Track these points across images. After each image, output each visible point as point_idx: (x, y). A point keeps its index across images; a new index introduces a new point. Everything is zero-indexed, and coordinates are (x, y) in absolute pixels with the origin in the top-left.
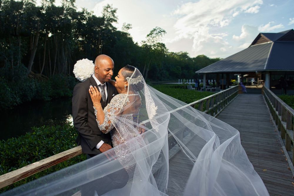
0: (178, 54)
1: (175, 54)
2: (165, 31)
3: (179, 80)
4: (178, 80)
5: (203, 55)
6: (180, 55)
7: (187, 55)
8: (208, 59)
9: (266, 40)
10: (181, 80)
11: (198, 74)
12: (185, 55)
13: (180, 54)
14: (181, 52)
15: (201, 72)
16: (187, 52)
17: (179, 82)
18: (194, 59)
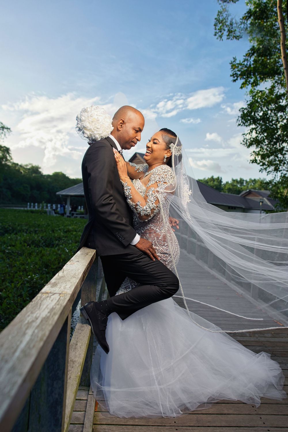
0: (25, 167)
1: (21, 166)
2: (9, 129)
3: (29, 204)
4: (27, 204)
5: (61, 173)
6: (29, 169)
7: (38, 170)
8: (68, 178)
9: (141, 161)
10: (32, 204)
11: (60, 196)
12: (35, 170)
13: (28, 167)
14: (30, 164)
15: (64, 193)
16: (40, 166)
17: (28, 206)
18: (49, 176)
